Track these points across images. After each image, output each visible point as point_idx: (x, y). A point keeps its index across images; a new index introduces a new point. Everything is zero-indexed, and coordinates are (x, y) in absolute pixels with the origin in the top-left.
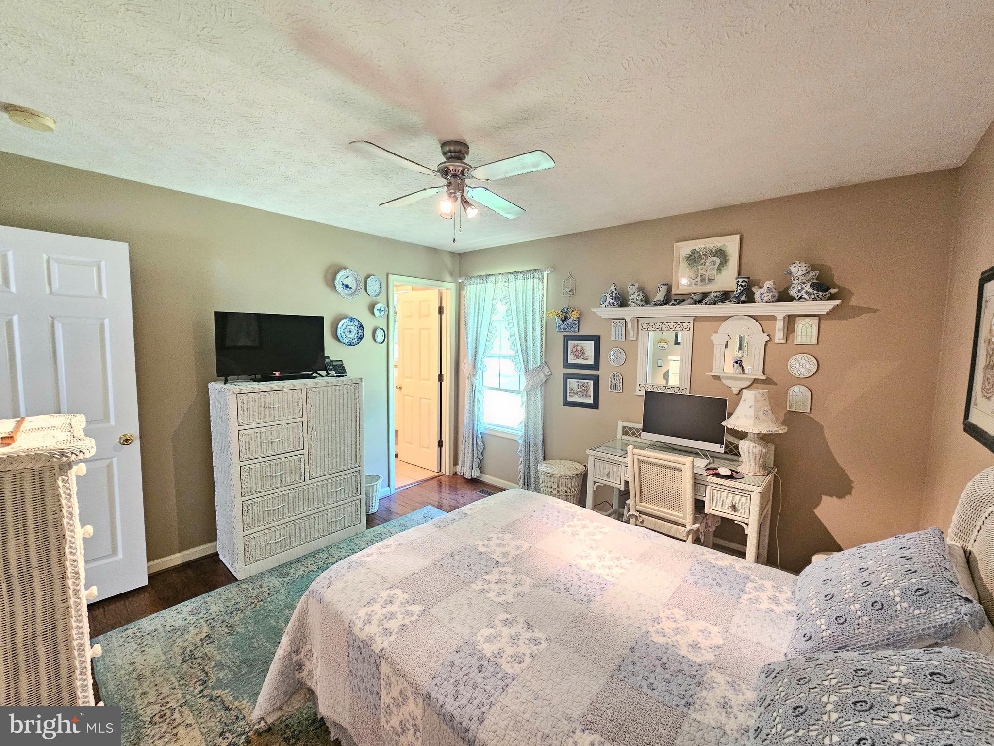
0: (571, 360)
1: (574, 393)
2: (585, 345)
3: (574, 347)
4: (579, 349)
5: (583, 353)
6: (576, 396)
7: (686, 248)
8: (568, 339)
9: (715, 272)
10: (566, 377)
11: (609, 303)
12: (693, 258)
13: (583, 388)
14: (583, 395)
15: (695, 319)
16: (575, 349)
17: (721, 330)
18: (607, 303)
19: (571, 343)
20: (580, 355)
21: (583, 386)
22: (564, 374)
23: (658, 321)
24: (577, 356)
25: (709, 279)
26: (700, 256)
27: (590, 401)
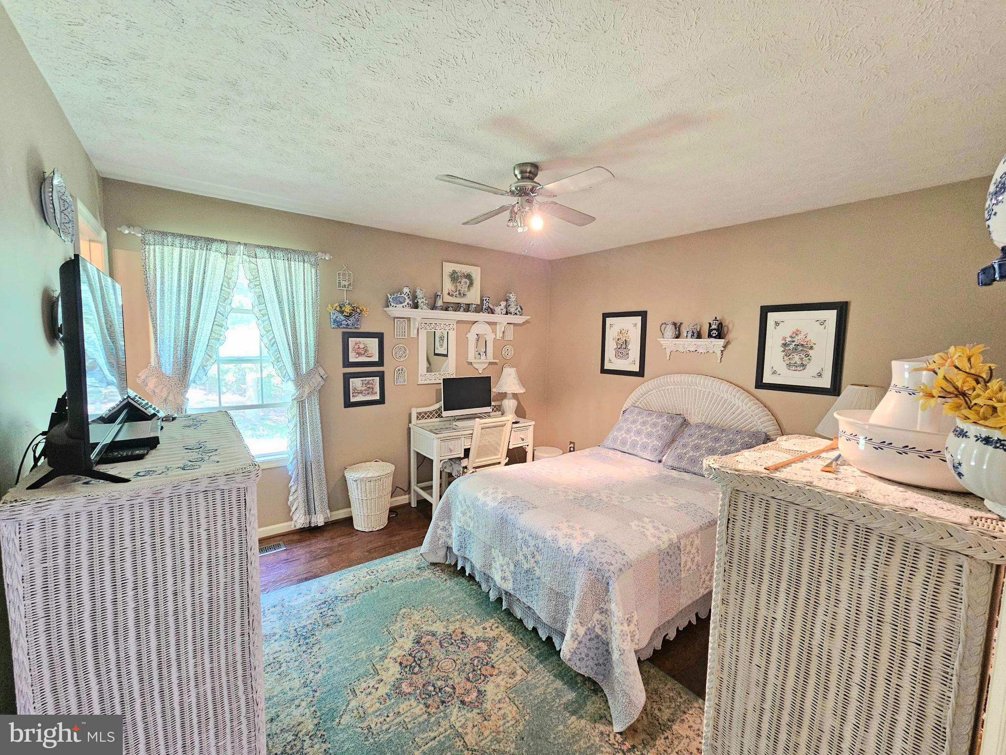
0: (352, 359)
1: (358, 393)
2: (368, 342)
3: (356, 344)
4: (362, 346)
5: (366, 351)
6: (360, 395)
7: (449, 268)
8: (346, 337)
9: (466, 289)
10: (347, 378)
11: (408, 304)
12: (454, 277)
13: (368, 386)
14: (368, 393)
15: (458, 322)
16: (357, 347)
17: (472, 330)
18: (406, 304)
19: (352, 341)
20: (363, 352)
21: (368, 383)
22: (344, 374)
23: (433, 322)
24: (359, 354)
25: (464, 294)
26: (458, 276)
27: (377, 397)
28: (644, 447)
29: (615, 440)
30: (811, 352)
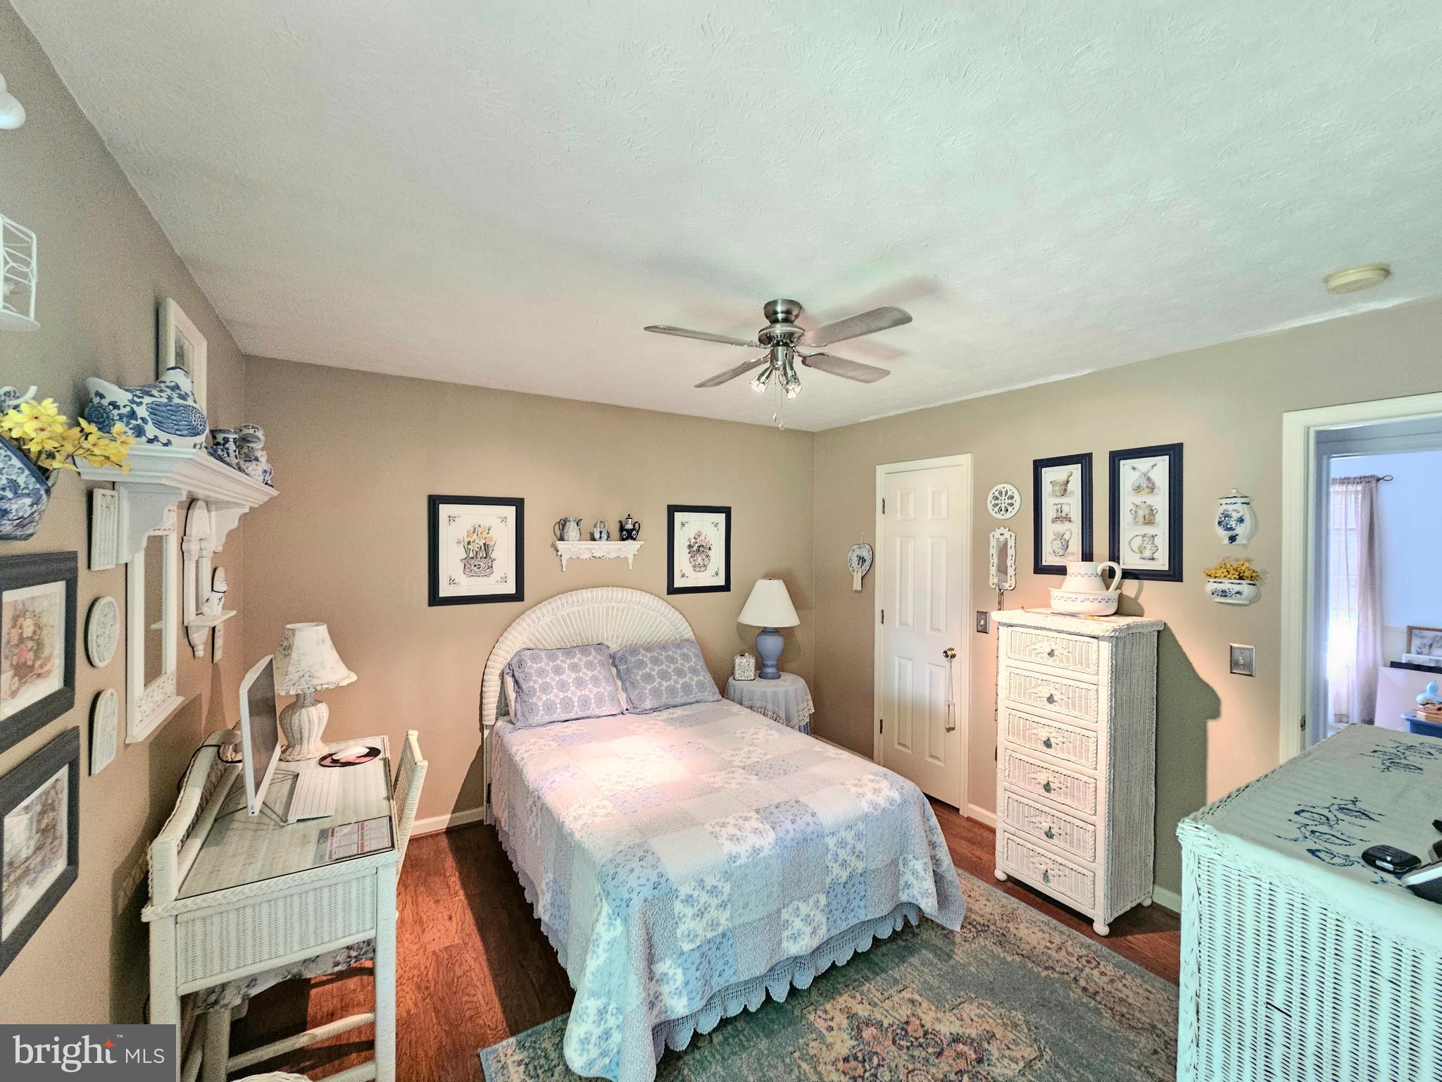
2: (42, 604)
3: (15, 619)
4: (28, 628)
13: (44, 822)
14: (42, 862)
16: (16, 637)
17: (191, 528)
20: (31, 659)
21: (45, 810)
24: (22, 670)
27: (62, 862)
28: (600, 700)
29: (549, 708)
30: (710, 553)
